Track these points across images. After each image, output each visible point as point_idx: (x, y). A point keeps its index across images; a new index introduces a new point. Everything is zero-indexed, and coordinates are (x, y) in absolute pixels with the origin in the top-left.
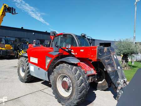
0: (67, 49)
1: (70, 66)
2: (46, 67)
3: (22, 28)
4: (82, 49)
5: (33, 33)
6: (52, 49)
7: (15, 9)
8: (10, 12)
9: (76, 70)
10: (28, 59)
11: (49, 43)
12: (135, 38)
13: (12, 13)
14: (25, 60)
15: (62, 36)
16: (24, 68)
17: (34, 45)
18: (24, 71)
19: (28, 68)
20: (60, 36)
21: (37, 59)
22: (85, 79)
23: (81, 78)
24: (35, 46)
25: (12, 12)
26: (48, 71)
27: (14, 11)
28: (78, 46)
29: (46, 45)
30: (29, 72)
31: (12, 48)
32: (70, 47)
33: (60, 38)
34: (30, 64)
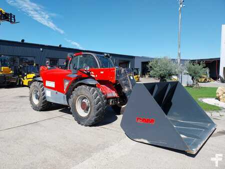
0: (86, 71)
1: (88, 87)
2: (65, 90)
3: (23, 41)
4: (102, 70)
5: (41, 49)
6: (70, 71)
7: (14, 16)
8: (8, 21)
9: (94, 91)
10: (42, 84)
11: (65, 63)
12: (179, 55)
13: (11, 22)
14: (39, 84)
15: (81, 56)
16: (38, 95)
17: (49, 67)
18: (37, 98)
19: (44, 94)
20: (79, 56)
21: (54, 82)
22: (102, 99)
23: (98, 97)
24: (50, 69)
25: (11, 19)
26: (66, 94)
27: (13, 18)
28: (99, 68)
29: (60, 66)
30: (45, 98)
31: (11, 72)
32: (88, 68)
33: (79, 58)
34: (45, 89)
